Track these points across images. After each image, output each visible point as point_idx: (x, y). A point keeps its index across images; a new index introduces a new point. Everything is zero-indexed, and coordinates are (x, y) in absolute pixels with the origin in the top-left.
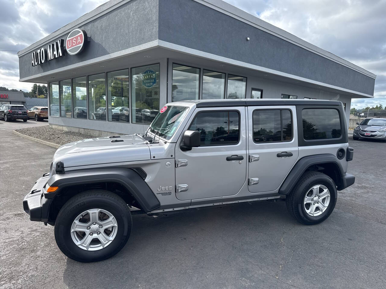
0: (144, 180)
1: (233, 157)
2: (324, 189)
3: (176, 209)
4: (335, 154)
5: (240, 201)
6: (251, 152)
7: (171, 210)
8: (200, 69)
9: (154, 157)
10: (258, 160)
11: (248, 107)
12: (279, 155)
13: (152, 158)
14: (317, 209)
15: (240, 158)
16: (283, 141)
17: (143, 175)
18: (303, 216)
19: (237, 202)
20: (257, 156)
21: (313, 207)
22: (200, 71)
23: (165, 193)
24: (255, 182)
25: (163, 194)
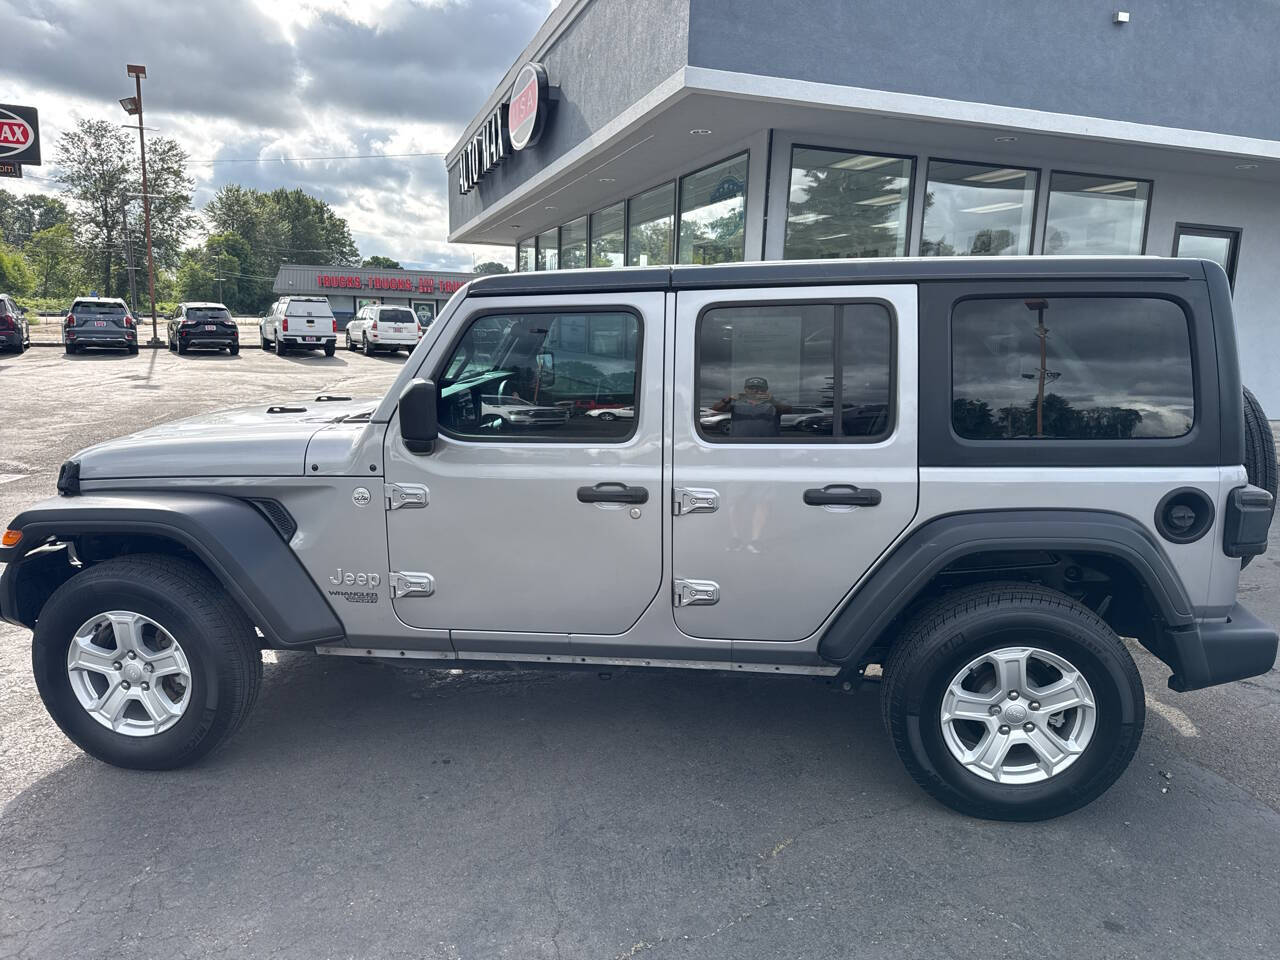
0: (287, 543)
1: (604, 488)
2: (1062, 671)
3: (409, 655)
4: (1146, 514)
5: (655, 663)
6: (683, 473)
7: (395, 654)
8: (914, 158)
9: (315, 468)
10: (712, 509)
11: (679, 293)
12: (814, 498)
13: (310, 471)
14: (1021, 754)
15: (635, 496)
16: (844, 439)
17: (285, 526)
18: (933, 772)
19: (644, 664)
20: (712, 493)
21: (998, 744)
22: (914, 169)
23: (355, 594)
24: (697, 597)
25: (351, 597)
